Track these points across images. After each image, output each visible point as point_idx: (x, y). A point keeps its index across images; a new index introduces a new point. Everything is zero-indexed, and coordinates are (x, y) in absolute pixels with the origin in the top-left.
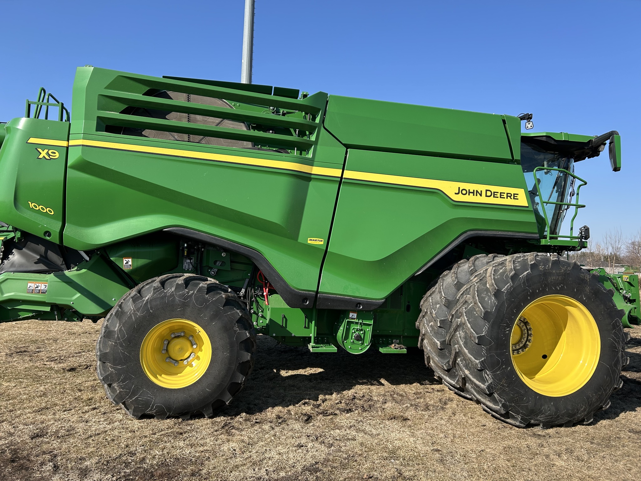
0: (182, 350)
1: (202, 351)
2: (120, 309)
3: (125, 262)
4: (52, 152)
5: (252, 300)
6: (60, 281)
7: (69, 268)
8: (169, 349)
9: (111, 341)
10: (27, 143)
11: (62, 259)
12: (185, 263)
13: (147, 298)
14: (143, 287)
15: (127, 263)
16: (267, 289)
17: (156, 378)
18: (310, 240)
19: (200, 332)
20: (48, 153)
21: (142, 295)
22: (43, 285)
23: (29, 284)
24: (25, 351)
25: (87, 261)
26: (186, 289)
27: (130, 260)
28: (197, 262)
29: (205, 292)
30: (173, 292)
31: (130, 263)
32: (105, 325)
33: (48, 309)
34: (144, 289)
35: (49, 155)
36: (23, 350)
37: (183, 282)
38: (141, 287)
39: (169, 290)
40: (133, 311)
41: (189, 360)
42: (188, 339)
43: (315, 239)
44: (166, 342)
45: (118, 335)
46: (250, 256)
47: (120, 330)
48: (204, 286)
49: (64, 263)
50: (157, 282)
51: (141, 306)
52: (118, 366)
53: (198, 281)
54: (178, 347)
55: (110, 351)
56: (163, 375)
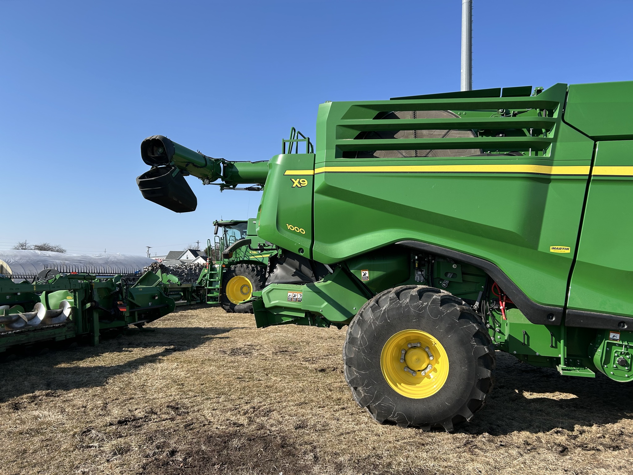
0: (418, 360)
1: (438, 363)
2: (361, 318)
3: (363, 274)
4: (302, 181)
5: (488, 314)
6: (311, 291)
7: (317, 280)
8: (406, 358)
9: (355, 347)
10: (284, 175)
11: (312, 272)
12: (417, 275)
13: (384, 308)
14: (380, 298)
15: (365, 275)
16: (504, 303)
17: (396, 386)
18: (553, 248)
19: (436, 344)
20: (299, 182)
21: (380, 305)
22: (299, 294)
23: (289, 294)
24: (286, 351)
25: (331, 273)
26: (420, 300)
27: (367, 272)
28: (428, 273)
29: (439, 304)
30: (408, 303)
31: (367, 275)
32: (349, 332)
33: (303, 315)
34: (381, 299)
35: (300, 184)
36: (284, 349)
37: (416, 293)
38: (379, 297)
39: (404, 301)
40: (372, 320)
41: (426, 371)
42: (424, 350)
43: (559, 247)
44: (403, 352)
45: (360, 342)
46: (483, 267)
47: (362, 337)
48: (438, 297)
49: (314, 275)
50: (393, 293)
51: (380, 315)
52: (362, 371)
53: (431, 293)
54: (414, 358)
55: (354, 356)
56: (402, 384)
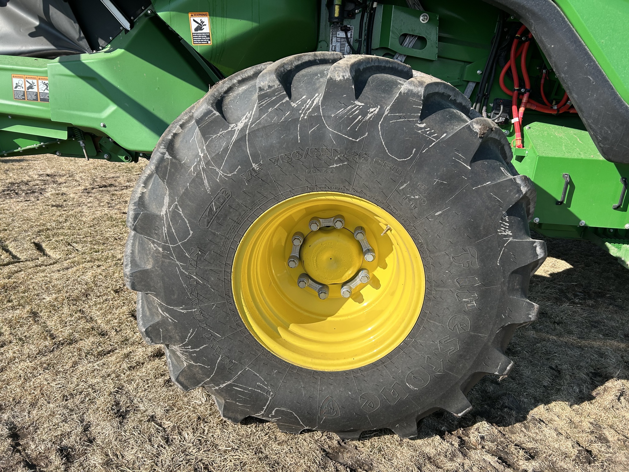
1: (385, 268)
2: (167, 156)
3: (194, 25)
8: (305, 256)
9: (154, 242)
13: (240, 125)
14: (230, 90)
15: (199, 28)
19: (390, 229)
21: (228, 115)
25: (126, 31)
26: (357, 97)
27: (206, 20)
29: (416, 111)
30: (317, 108)
31: (207, 30)
32: (138, 195)
34: (232, 95)
37: (348, 75)
38: (225, 89)
39: (304, 102)
40: (203, 163)
41: (354, 285)
44: (298, 241)
45: (169, 227)
47: (174, 215)
48: (415, 90)
49: (82, 35)
50: (270, 73)
51: (226, 149)
52: (176, 306)
53: (393, 77)
55: (154, 267)
56: (293, 327)
